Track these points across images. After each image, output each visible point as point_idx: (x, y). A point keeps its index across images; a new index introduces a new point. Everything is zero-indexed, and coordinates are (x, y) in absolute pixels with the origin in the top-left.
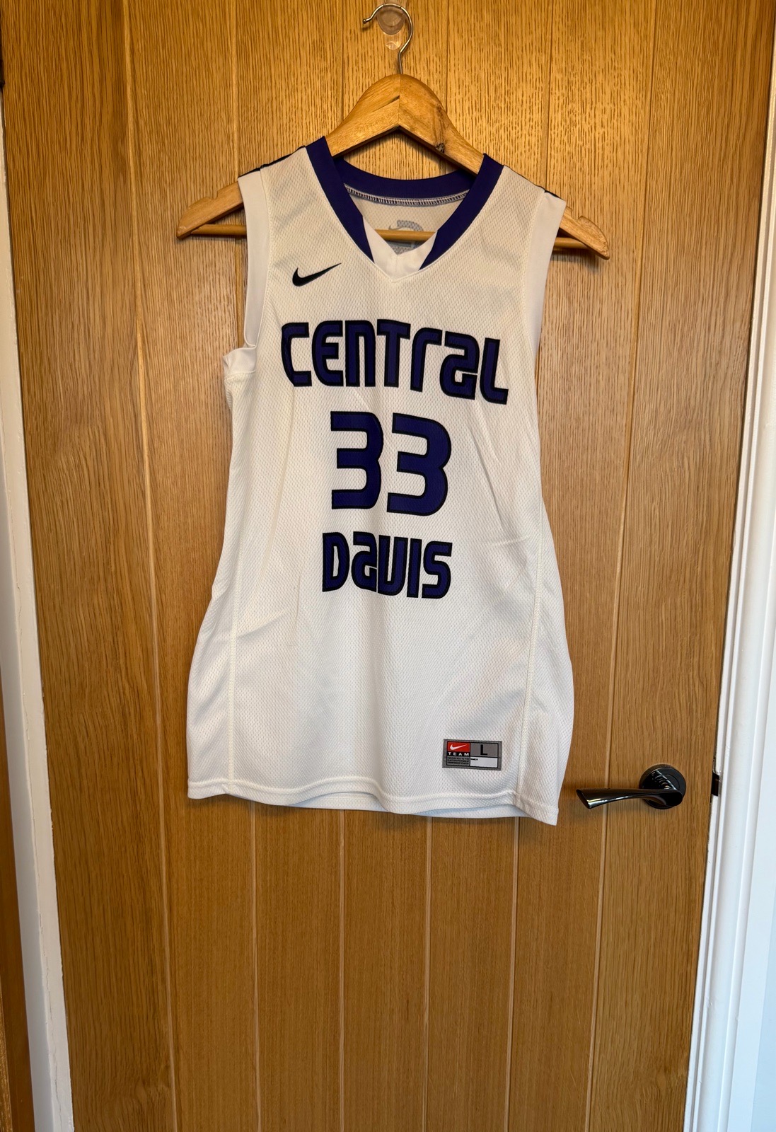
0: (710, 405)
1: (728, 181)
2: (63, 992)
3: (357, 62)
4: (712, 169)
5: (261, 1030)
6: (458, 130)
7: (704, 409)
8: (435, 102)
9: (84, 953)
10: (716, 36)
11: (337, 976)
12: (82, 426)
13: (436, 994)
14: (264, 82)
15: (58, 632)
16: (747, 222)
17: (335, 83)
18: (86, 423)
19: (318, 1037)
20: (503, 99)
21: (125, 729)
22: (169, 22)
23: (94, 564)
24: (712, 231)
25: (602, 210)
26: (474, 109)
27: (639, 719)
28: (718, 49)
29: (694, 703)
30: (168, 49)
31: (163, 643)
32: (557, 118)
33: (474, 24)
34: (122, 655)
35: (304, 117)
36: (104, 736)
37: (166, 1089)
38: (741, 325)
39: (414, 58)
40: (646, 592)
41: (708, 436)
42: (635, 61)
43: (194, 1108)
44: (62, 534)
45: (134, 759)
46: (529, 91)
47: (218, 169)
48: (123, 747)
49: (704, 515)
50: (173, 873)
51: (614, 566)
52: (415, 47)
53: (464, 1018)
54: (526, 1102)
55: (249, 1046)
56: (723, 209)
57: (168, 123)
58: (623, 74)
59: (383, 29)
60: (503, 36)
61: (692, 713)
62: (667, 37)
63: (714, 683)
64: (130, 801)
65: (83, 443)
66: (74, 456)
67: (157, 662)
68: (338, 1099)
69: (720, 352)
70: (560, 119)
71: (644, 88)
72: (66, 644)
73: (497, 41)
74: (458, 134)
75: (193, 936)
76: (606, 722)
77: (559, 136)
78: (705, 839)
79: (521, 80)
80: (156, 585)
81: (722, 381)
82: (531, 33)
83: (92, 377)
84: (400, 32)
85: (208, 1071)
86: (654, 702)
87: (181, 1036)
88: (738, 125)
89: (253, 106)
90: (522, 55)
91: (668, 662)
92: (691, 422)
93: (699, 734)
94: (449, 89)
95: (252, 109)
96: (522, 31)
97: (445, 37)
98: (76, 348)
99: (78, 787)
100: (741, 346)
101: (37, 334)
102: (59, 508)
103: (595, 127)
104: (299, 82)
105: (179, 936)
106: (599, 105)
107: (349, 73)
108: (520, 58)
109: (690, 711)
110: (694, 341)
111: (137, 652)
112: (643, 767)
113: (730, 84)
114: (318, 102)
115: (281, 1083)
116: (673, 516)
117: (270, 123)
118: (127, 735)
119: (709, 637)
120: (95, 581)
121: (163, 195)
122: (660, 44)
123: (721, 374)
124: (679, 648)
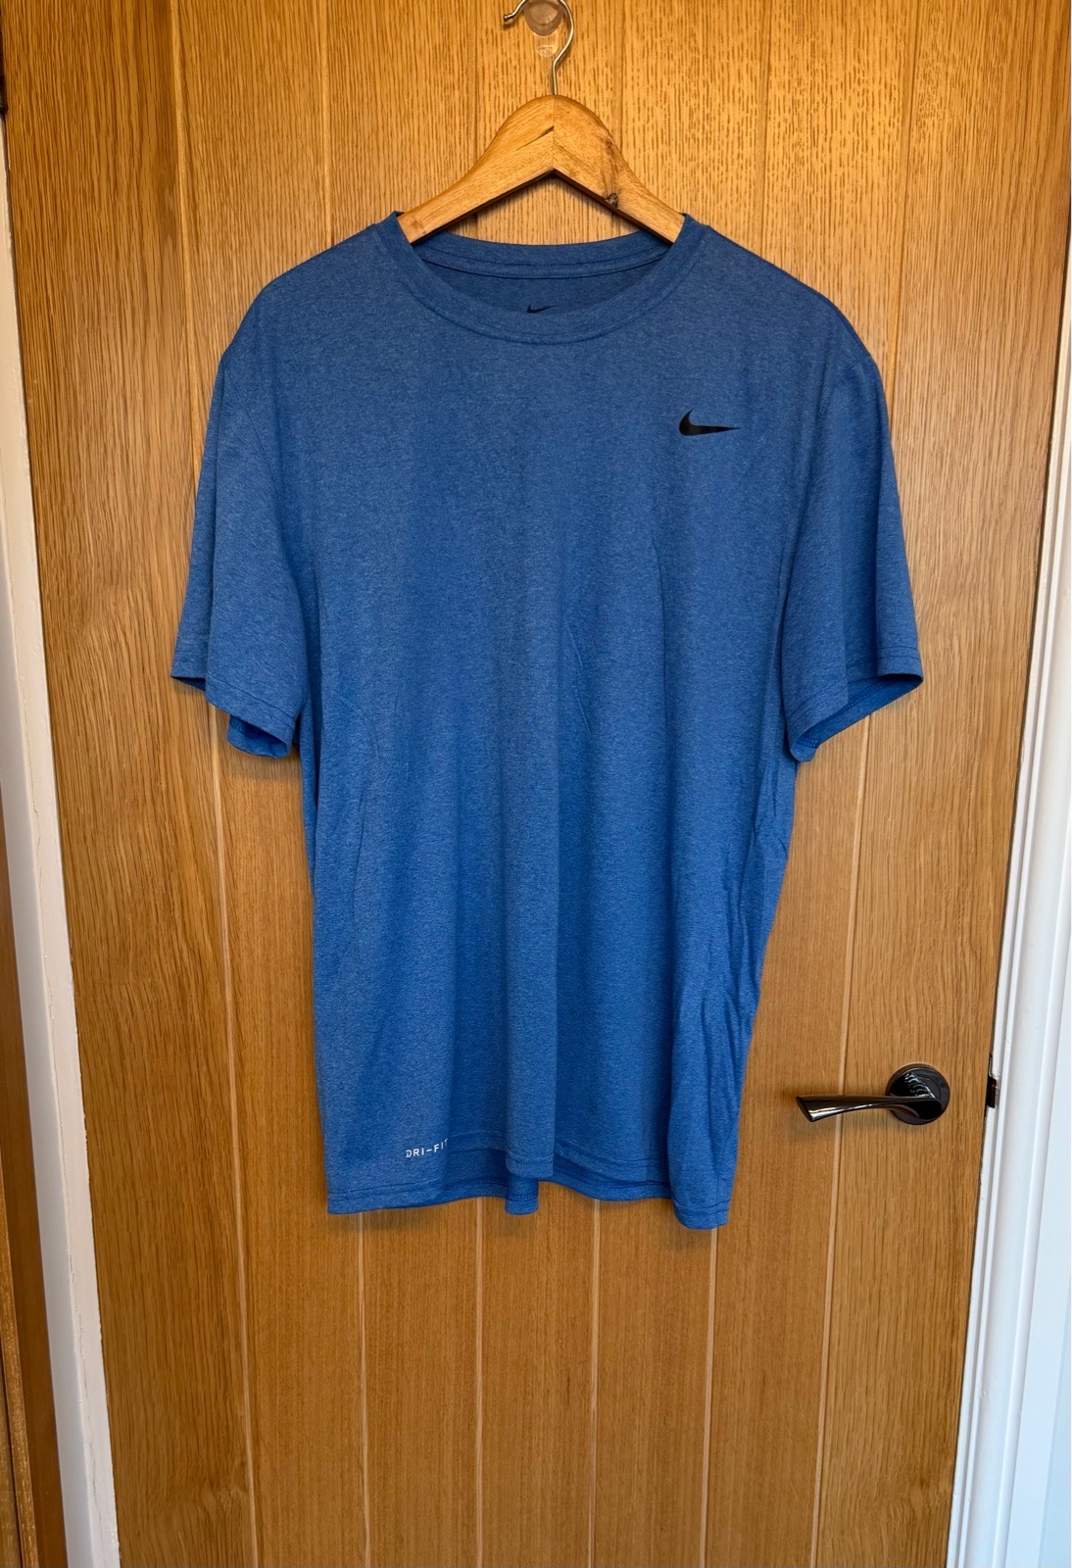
0: (991, 561)
1: (1019, 242)
2: (102, 1360)
3: (495, 76)
4: (996, 227)
5: (369, 1415)
6: (637, 174)
7: (982, 569)
8: (604, 133)
9: (130, 1310)
10: (1004, 33)
11: (473, 1343)
12: (119, 589)
13: (607, 1369)
14: (365, 106)
15: (91, 871)
16: (1046, 302)
17: (466, 106)
18: (124, 584)
19: (447, 1425)
20: (701, 127)
21: (183, 1006)
22: (234, 21)
23: (137, 780)
24: (996, 314)
25: (840, 285)
26: (660, 140)
27: (887, 1001)
28: (1006, 52)
29: (963, 979)
30: (233, 58)
31: (233, 890)
32: (776, 153)
33: (661, 19)
34: (177, 906)
35: (422, 154)
36: (155, 1016)
37: (241, 1493)
38: (1036, 449)
39: (576, 68)
40: (899, 826)
41: (987, 606)
42: (888, 71)
43: (280, 1519)
44: (94, 739)
45: (196, 1046)
46: (736, 113)
47: (303, 229)
48: (180, 1031)
49: (981, 717)
50: (251, 1201)
51: (855, 789)
52: (577, 52)
53: (644, 1404)
54: (730, 1522)
55: (354, 1437)
56: (1012, 283)
57: (234, 165)
58: (870, 89)
59: (533, 28)
60: (701, 38)
61: (961, 994)
62: (935, 36)
63: (992, 952)
64: (192, 1106)
65: (120, 611)
66: (109, 631)
67: (226, 915)
68: (474, 1511)
69: (1005, 487)
70: (781, 155)
71: (901, 110)
72: (102, 890)
73: (692, 44)
74: (636, 180)
75: (277, 1286)
76: (841, 1006)
77: (780, 180)
78: (977, 1167)
79: (726, 99)
80: (222, 810)
81: (1008, 530)
82: (740, 31)
83: (132, 519)
84: (556, 33)
85: (298, 1470)
86: (908, 979)
87: (261, 1423)
88: (1034, 161)
89: (350, 139)
90: (728, 64)
91: (928, 923)
92: (962, 586)
93: (970, 1021)
94: (624, 113)
95: (350, 145)
96: (728, 28)
97: (619, 37)
98: (110, 481)
99: (121, 1086)
100: (1035, 480)
101: (57, 460)
102: (89, 702)
103: (831, 166)
104: (415, 105)
105: (260, 1287)
106: (836, 134)
107: (484, 92)
108: (725, 68)
109: (958, 991)
110: (968, 469)
111: (198, 902)
112: (891, 1068)
113: (1023, 103)
114: (442, 132)
115: (397, 1488)
116: (937, 719)
117: (375, 161)
118: (186, 1015)
119: (985, 891)
120: (140, 806)
121: (228, 266)
122: (925, 47)
123: (1008, 517)
124: (943, 904)
